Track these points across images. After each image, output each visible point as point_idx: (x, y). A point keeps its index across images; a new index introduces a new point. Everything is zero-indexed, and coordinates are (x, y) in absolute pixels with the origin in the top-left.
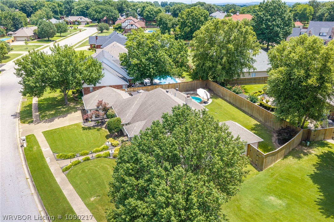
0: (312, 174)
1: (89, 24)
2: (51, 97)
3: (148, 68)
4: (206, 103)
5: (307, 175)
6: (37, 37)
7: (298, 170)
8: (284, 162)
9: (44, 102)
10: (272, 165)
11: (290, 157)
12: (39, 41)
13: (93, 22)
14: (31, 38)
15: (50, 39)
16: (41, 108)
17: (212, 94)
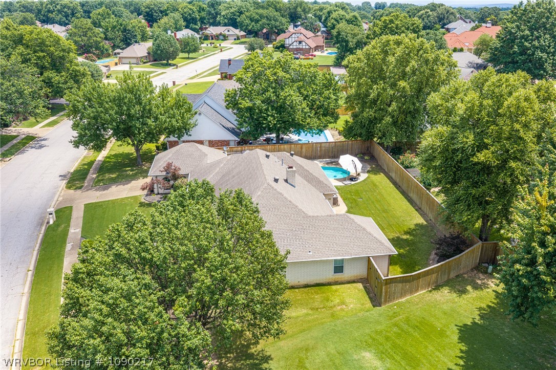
0: (465, 325)
1: (239, 39)
2: (125, 152)
3: (265, 115)
4: (352, 181)
5: (456, 325)
6: (152, 59)
7: (445, 313)
8: (428, 296)
9: (112, 158)
10: (403, 300)
11: (446, 289)
12: (153, 66)
13: (247, 36)
14: (142, 60)
15: (170, 62)
16: (103, 168)
17: (374, 166)
